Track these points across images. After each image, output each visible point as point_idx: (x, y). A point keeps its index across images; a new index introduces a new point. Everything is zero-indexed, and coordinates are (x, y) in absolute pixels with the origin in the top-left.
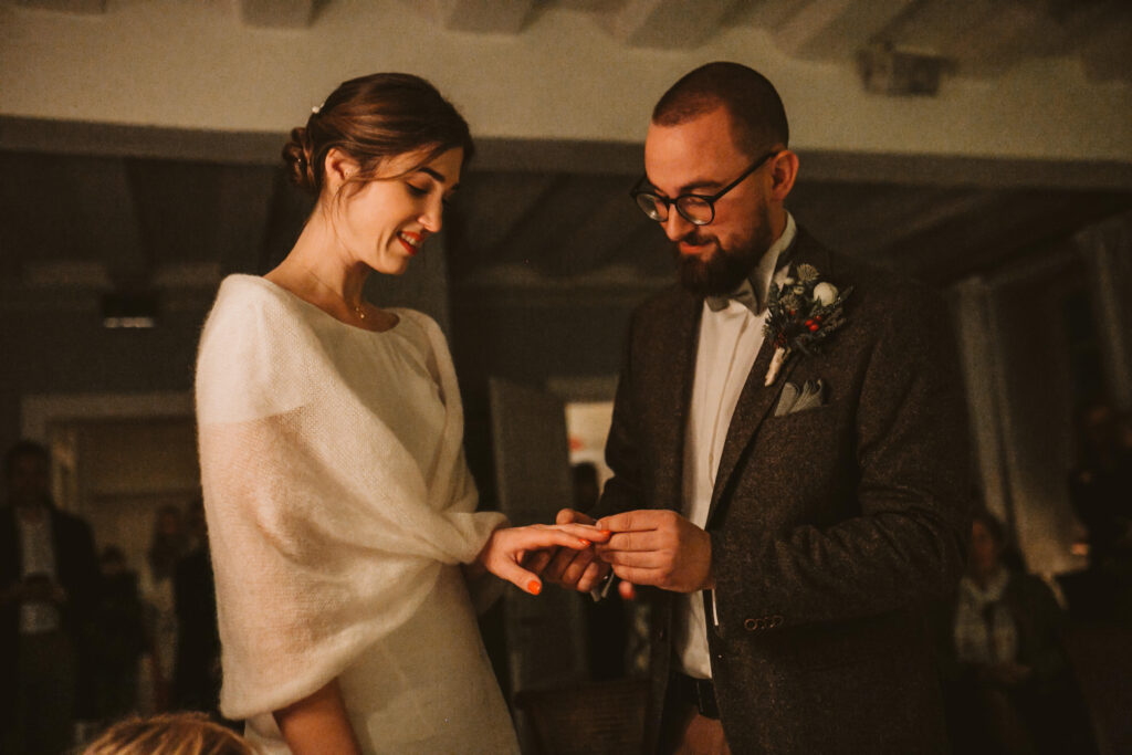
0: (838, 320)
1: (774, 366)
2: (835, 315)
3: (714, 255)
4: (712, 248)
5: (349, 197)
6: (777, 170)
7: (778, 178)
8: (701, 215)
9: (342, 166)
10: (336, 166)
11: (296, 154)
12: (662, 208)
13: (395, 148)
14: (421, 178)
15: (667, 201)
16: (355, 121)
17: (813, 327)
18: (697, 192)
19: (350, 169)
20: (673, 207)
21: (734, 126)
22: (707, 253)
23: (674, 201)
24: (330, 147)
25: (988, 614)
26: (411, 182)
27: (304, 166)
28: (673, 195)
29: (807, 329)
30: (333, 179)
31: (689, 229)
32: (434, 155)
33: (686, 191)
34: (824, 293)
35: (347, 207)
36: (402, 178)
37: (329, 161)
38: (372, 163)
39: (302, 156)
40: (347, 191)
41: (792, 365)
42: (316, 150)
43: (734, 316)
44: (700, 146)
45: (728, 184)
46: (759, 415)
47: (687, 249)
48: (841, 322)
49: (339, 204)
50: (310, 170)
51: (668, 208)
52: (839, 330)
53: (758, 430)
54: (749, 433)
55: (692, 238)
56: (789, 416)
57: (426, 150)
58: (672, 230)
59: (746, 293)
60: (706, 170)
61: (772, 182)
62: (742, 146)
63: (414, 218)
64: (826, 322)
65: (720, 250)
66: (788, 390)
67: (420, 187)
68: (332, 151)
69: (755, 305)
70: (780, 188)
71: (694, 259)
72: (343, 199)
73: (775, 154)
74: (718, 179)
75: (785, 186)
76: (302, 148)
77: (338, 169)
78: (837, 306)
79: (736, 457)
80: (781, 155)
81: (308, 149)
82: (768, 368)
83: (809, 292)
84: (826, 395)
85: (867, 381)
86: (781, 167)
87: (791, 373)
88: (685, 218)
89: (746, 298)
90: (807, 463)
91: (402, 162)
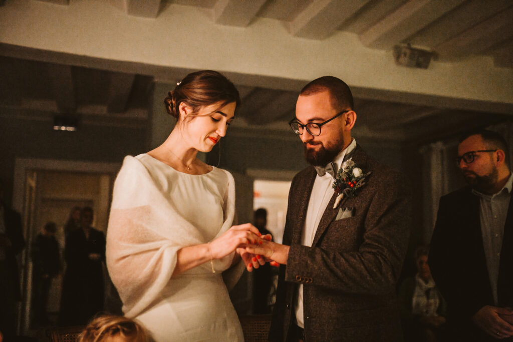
0: (362, 183)
1: (338, 200)
2: (361, 181)
3: (320, 149)
4: (320, 146)
5: (188, 122)
6: (348, 119)
7: (348, 122)
8: (315, 132)
9: (186, 109)
10: (183, 109)
11: (169, 102)
12: (300, 129)
13: (207, 103)
14: (217, 115)
15: (303, 126)
16: (191, 92)
17: (352, 185)
18: (315, 122)
19: (189, 110)
20: (305, 128)
21: (331, 98)
22: (317, 148)
23: (306, 126)
24: (182, 101)
25: (427, 293)
26: (214, 117)
27: (172, 107)
28: (305, 123)
29: (349, 186)
30: (182, 113)
31: (311, 138)
32: (223, 106)
33: (310, 121)
34: (357, 172)
35: (187, 125)
36: (211, 116)
37: (181, 107)
38: (198, 108)
39: (172, 103)
40: (188, 119)
41: (344, 200)
42: (176, 102)
43: (327, 179)
44: (318, 104)
45: (327, 120)
46: (330, 221)
47: (309, 146)
48: (364, 183)
49: (184, 124)
50: (174, 109)
51: (303, 128)
52: (362, 187)
53: (329, 226)
54: (325, 228)
55: (311, 142)
56: (339, 220)
57: (219, 104)
58: (304, 138)
59: (330, 169)
60: (319, 114)
61: (346, 123)
62: (334, 106)
63: (214, 131)
64: (357, 184)
65: (323, 147)
66: (340, 210)
67: (216, 119)
68: (182, 103)
69: (334, 174)
70: (348, 126)
71: (312, 150)
72: (186, 123)
73: (347, 112)
74: (323, 118)
75: (351, 126)
76: (172, 100)
77: (185, 110)
78: (362, 178)
79: (319, 237)
80: (349, 112)
81: (174, 100)
82: (335, 202)
83: (351, 171)
84: (354, 213)
85: (370, 209)
86: (349, 117)
87: (344, 204)
88: (309, 132)
89: (331, 171)
90: (344, 240)
91: (210, 109)
